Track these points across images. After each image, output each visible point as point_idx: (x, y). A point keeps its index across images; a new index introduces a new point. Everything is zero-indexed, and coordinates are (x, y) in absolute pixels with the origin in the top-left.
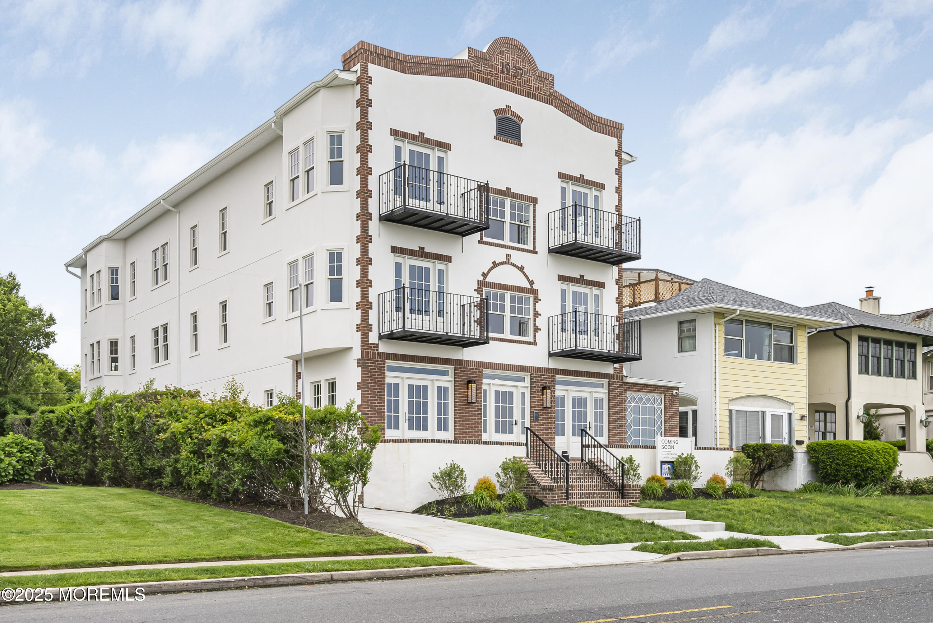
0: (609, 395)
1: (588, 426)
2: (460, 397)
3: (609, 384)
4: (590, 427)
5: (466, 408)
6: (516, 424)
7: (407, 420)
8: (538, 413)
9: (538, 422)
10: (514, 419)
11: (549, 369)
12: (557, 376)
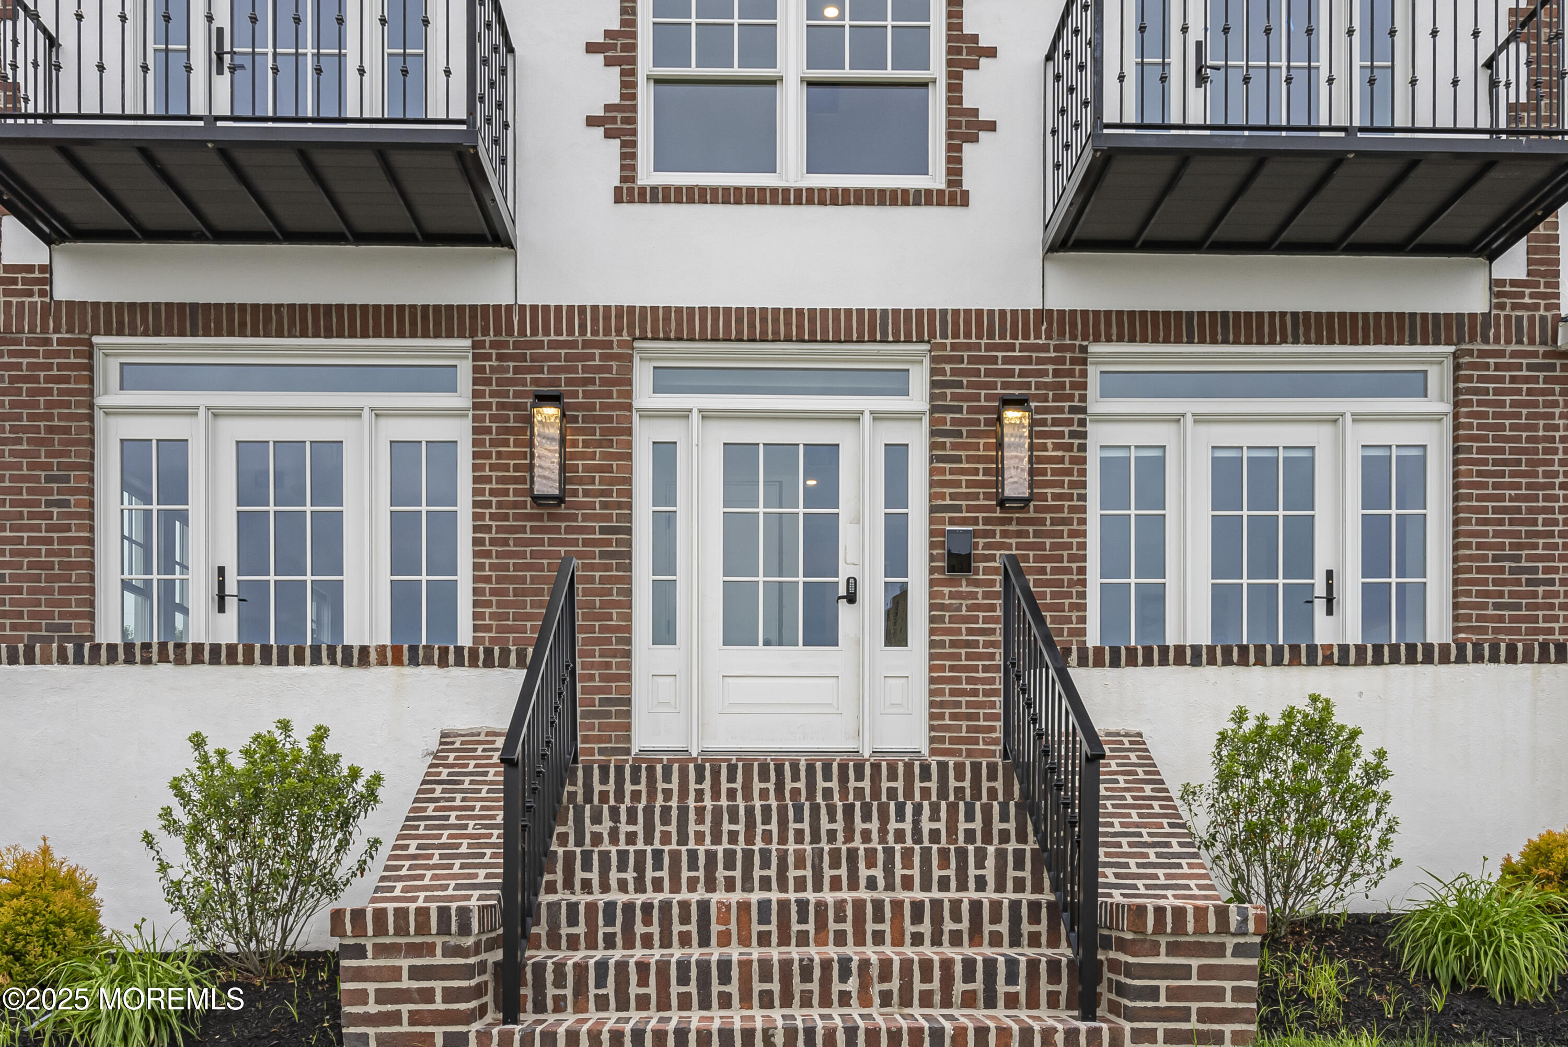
0: (1456, 427)
1: (1320, 590)
2: (500, 480)
3: (1457, 367)
4: (1330, 600)
5: (534, 530)
6: (851, 598)
7: (232, 605)
8: (975, 534)
9: (977, 583)
10: (845, 571)
11: (1043, 315)
12: (1094, 348)
